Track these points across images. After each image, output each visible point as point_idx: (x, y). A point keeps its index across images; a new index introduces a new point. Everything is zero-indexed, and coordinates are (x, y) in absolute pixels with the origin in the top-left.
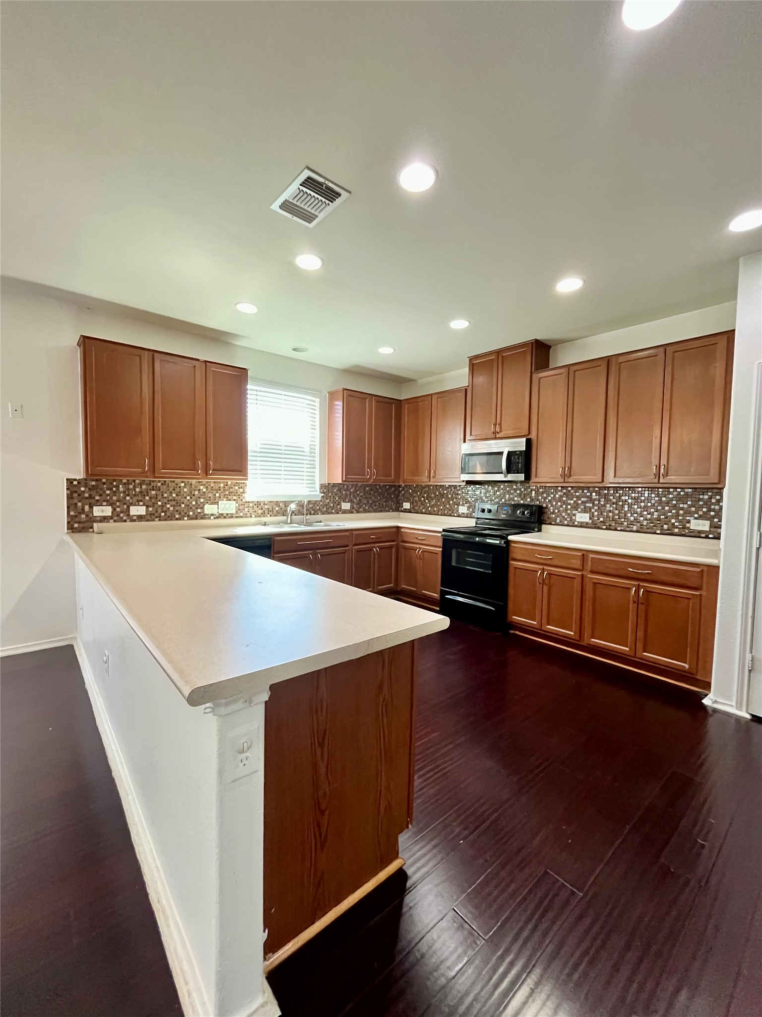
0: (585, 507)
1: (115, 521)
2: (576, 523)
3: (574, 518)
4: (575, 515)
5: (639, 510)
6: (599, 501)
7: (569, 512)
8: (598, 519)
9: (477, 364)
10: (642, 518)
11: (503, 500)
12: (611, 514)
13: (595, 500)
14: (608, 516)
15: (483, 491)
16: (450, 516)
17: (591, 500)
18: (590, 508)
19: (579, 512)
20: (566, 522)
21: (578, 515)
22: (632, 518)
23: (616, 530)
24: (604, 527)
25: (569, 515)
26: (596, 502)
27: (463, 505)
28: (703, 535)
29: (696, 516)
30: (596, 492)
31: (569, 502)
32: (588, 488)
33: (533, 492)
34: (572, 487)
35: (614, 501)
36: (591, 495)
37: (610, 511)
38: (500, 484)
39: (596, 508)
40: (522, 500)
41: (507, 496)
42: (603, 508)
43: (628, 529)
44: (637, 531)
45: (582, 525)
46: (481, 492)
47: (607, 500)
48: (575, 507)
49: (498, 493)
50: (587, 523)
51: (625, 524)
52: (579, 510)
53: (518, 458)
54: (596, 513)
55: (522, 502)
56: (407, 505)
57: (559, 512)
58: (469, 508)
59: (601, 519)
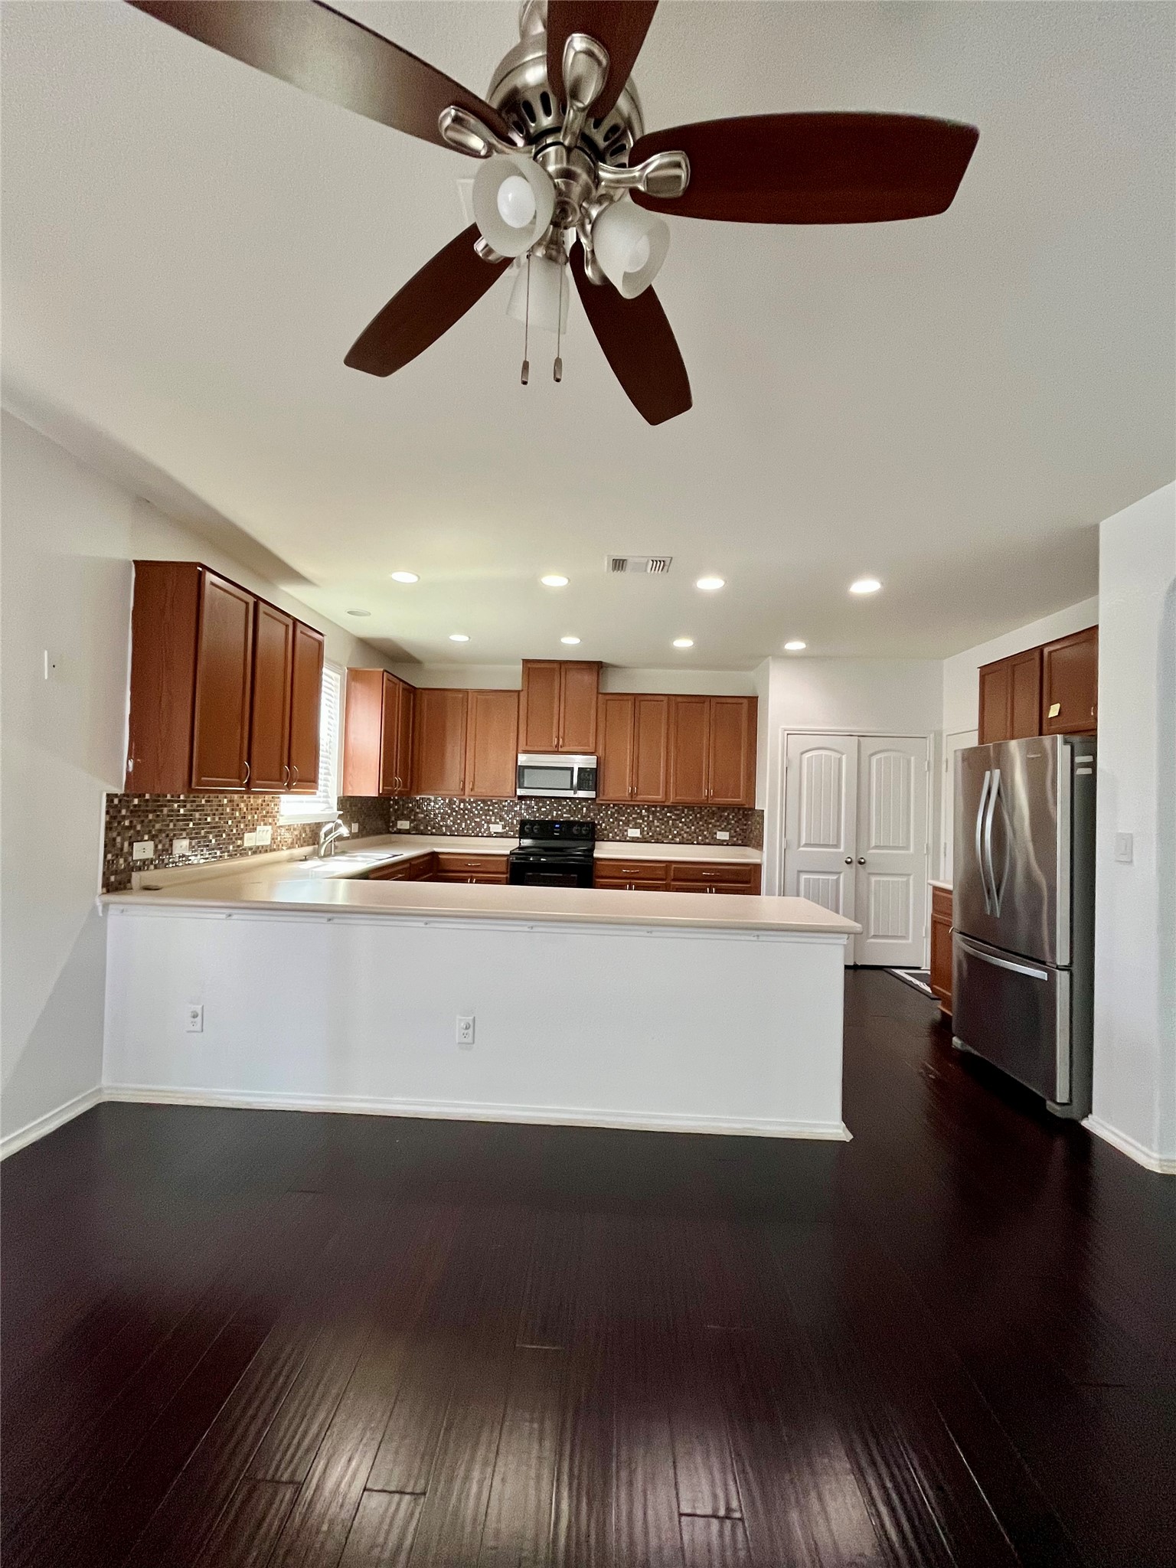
0: (636, 823)
1: (156, 867)
2: (628, 838)
3: (625, 833)
4: (626, 831)
5: (680, 825)
6: (648, 817)
7: (621, 828)
8: (648, 834)
9: (534, 669)
10: (683, 832)
11: (550, 817)
12: (658, 829)
13: (645, 816)
14: (656, 831)
15: (523, 806)
16: (477, 836)
17: (642, 817)
18: (641, 824)
19: (631, 828)
20: (618, 838)
21: (629, 830)
22: (675, 832)
23: (663, 842)
24: (653, 841)
25: (620, 830)
26: (646, 819)
27: (496, 823)
28: (725, 843)
29: (720, 828)
30: (646, 809)
31: (621, 818)
32: (638, 806)
33: (585, 809)
34: (624, 805)
35: (661, 817)
36: (641, 811)
37: (658, 827)
38: (545, 800)
39: (646, 823)
40: (572, 816)
41: (555, 812)
42: (651, 824)
43: (673, 842)
44: (680, 843)
45: (634, 840)
46: (521, 808)
47: (655, 817)
48: (627, 823)
49: (543, 809)
50: (638, 838)
51: (670, 837)
52: (631, 826)
53: (589, 775)
54: (646, 829)
55: (572, 819)
56: (404, 825)
57: (611, 828)
58: (504, 827)
59: (650, 834)
